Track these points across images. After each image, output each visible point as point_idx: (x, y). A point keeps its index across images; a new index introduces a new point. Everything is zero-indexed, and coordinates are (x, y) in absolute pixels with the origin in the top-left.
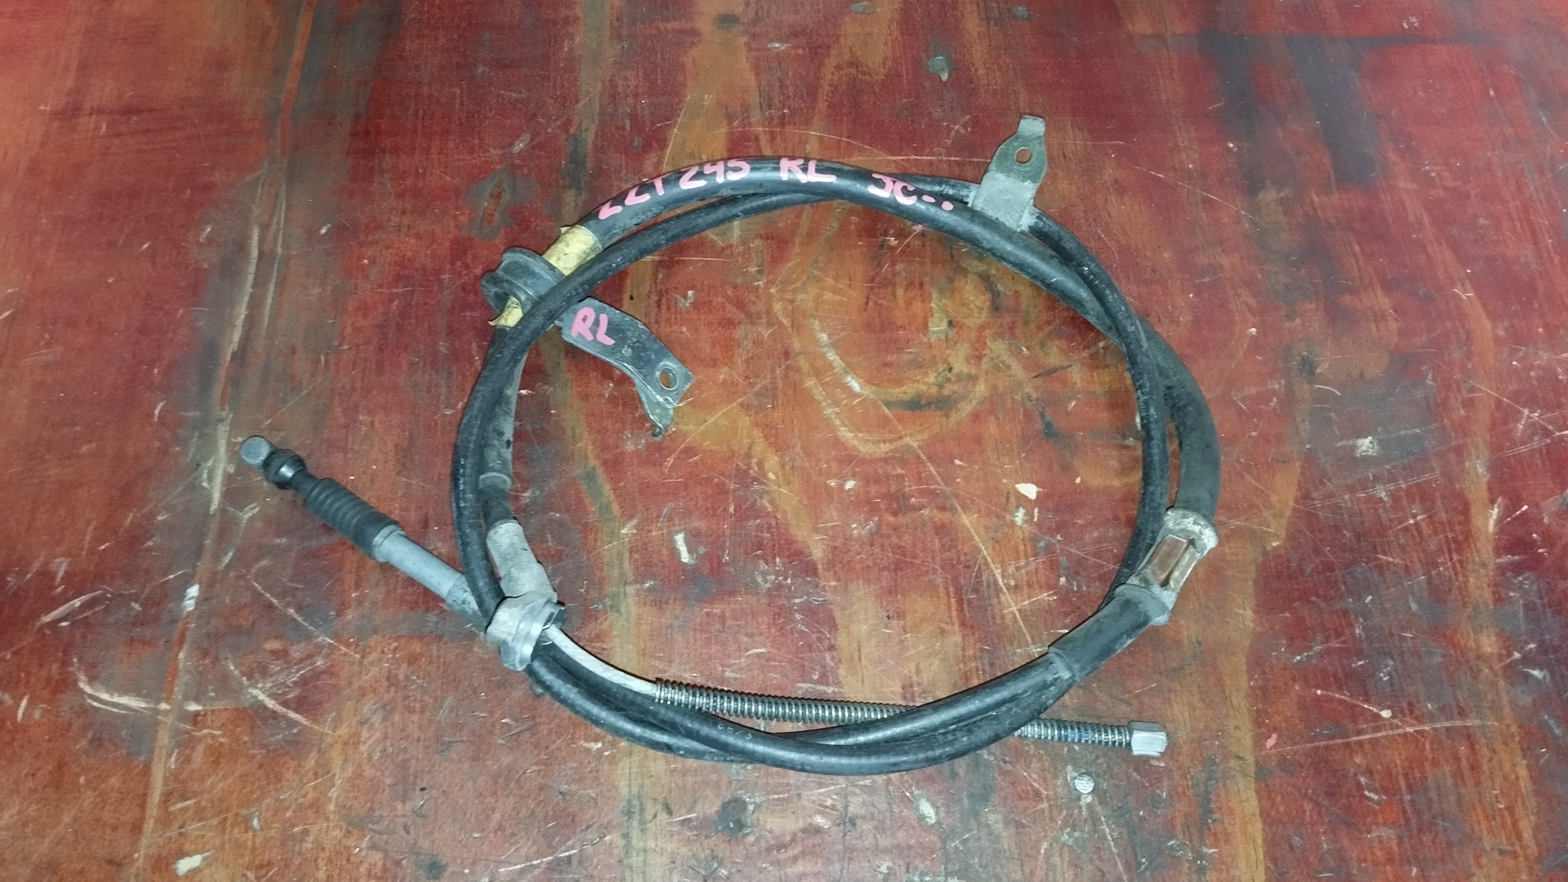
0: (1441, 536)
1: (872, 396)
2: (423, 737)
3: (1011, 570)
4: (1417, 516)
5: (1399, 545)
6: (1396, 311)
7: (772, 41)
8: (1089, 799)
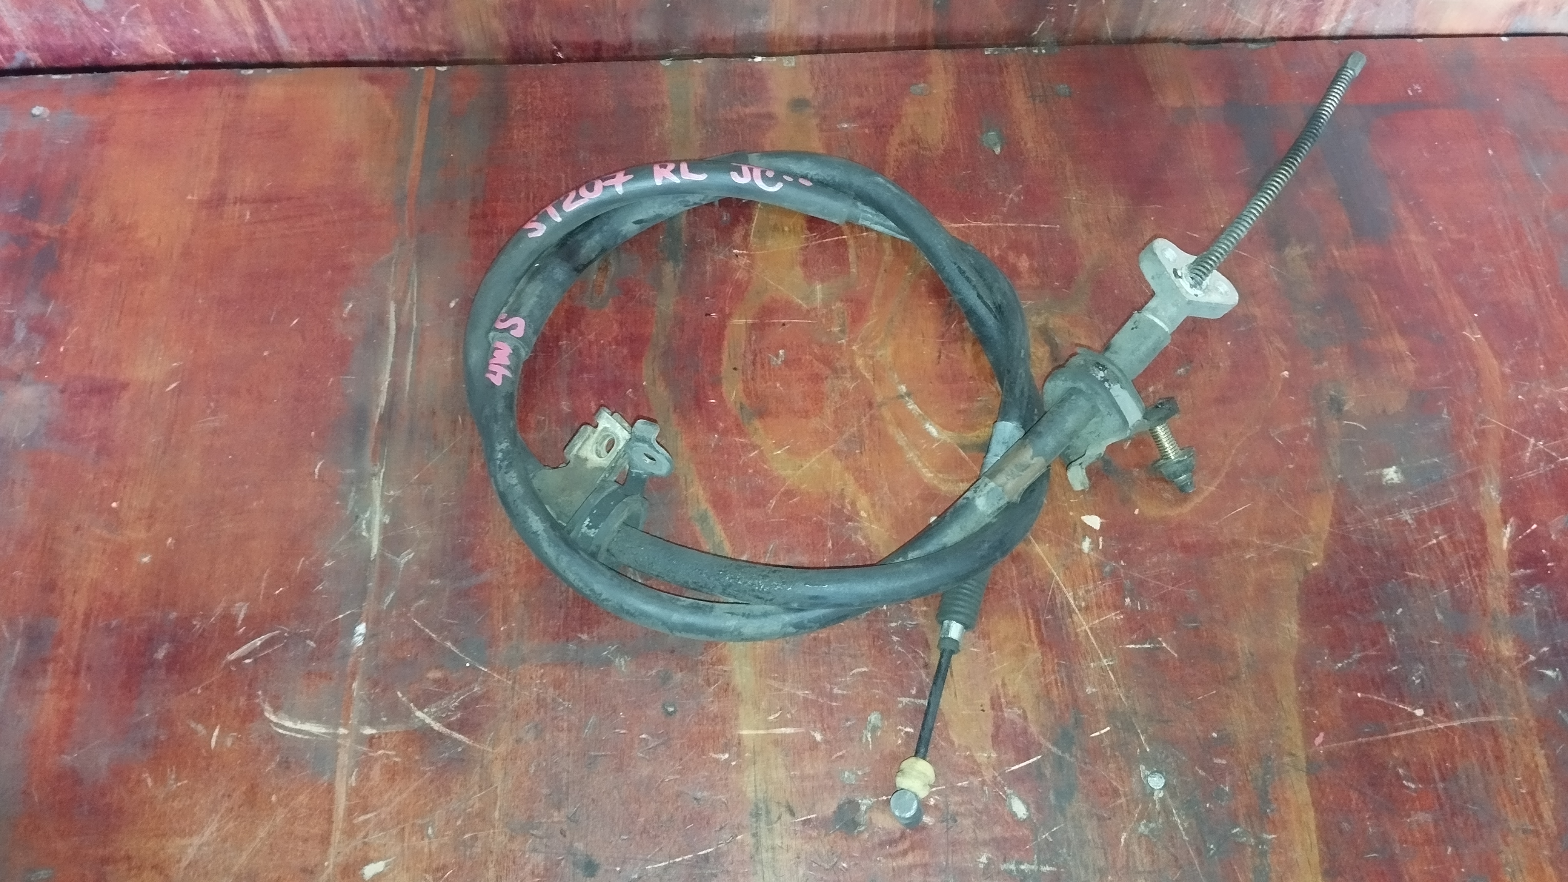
0: (1461, 554)
1: (949, 440)
2: (572, 752)
3: (1081, 593)
4: (1439, 536)
5: (1425, 563)
6: (1412, 353)
7: (841, 122)
8: (1161, 795)
